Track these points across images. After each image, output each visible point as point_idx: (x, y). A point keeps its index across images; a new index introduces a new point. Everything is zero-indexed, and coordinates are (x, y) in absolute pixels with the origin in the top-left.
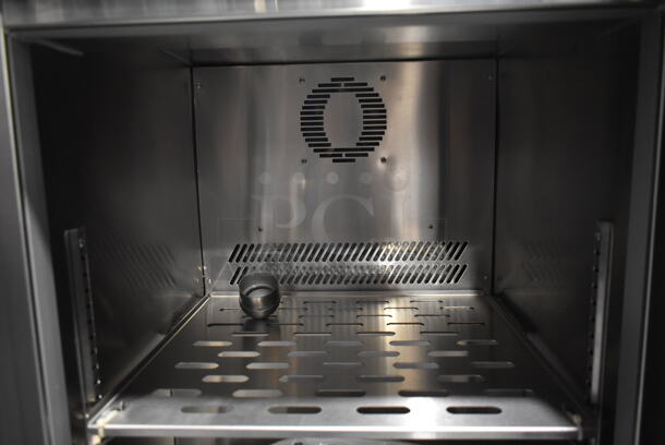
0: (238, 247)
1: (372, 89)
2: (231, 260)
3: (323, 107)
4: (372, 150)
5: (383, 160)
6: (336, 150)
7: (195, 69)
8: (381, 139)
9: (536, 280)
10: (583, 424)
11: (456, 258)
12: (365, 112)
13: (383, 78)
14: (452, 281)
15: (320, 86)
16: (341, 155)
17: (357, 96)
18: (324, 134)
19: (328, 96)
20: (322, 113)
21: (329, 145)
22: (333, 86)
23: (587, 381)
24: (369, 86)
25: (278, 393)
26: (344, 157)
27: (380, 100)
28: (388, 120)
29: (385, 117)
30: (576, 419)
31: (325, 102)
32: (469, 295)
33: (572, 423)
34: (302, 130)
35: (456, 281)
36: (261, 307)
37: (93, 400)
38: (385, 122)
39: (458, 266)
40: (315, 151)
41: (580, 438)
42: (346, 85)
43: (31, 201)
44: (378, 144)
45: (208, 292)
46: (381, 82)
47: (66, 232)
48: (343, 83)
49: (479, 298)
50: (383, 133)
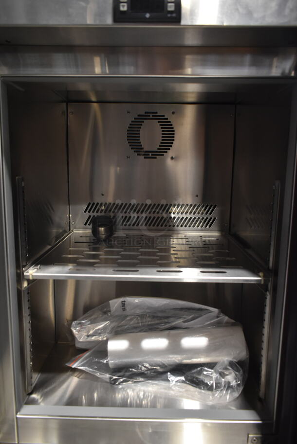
0: (89, 204)
1: (167, 119)
2: (85, 212)
3: (140, 128)
4: (166, 152)
5: (172, 158)
6: (146, 152)
7: (69, 104)
8: (171, 146)
9: (253, 227)
10: (264, 276)
11: (210, 214)
12: (163, 131)
13: (173, 113)
14: (208, 227)
15: (138, 116)
16: (149, 155)
17: (159, 122)
18: (140, 143)
19: (143, 122)
20: (139, 131)
21: (143, 148)
22: (146, 116)
23: (268, 259)
24: (165, 117)
25: (117, 265)
26: (150, 156)
27: (172, 125)
28: (175, 136)
29: (174, 134)
30: (261, 274)
31: (141, 125)
32: (216, 234)
33: (259, 276)
34: (128, 140)
35: (210, 227)
36: (103, 234)
37: (25, 264)
38: (174, 137)
39: (211, 218)
40: (135, 152)
41: (262, 283)
42: (153, 116)
43: (6, 159)
44: (169, 149)
45: (71, 229)
46: (173, 115)
47: (17, 178)
48: (151, 115)
49: (222, 236)
50: (172, 143)
